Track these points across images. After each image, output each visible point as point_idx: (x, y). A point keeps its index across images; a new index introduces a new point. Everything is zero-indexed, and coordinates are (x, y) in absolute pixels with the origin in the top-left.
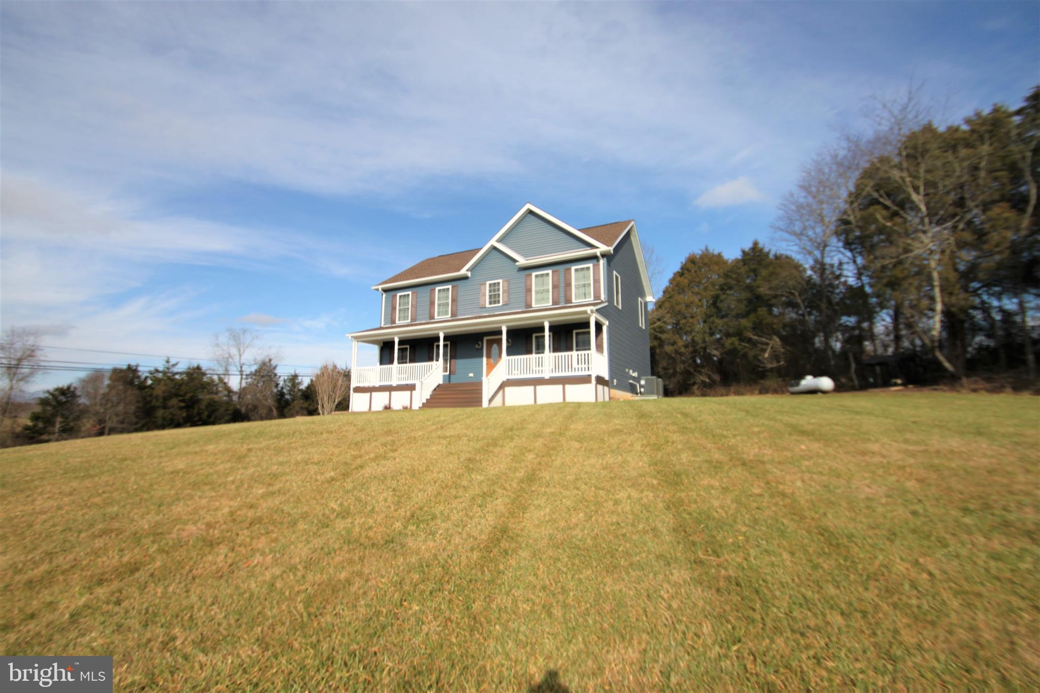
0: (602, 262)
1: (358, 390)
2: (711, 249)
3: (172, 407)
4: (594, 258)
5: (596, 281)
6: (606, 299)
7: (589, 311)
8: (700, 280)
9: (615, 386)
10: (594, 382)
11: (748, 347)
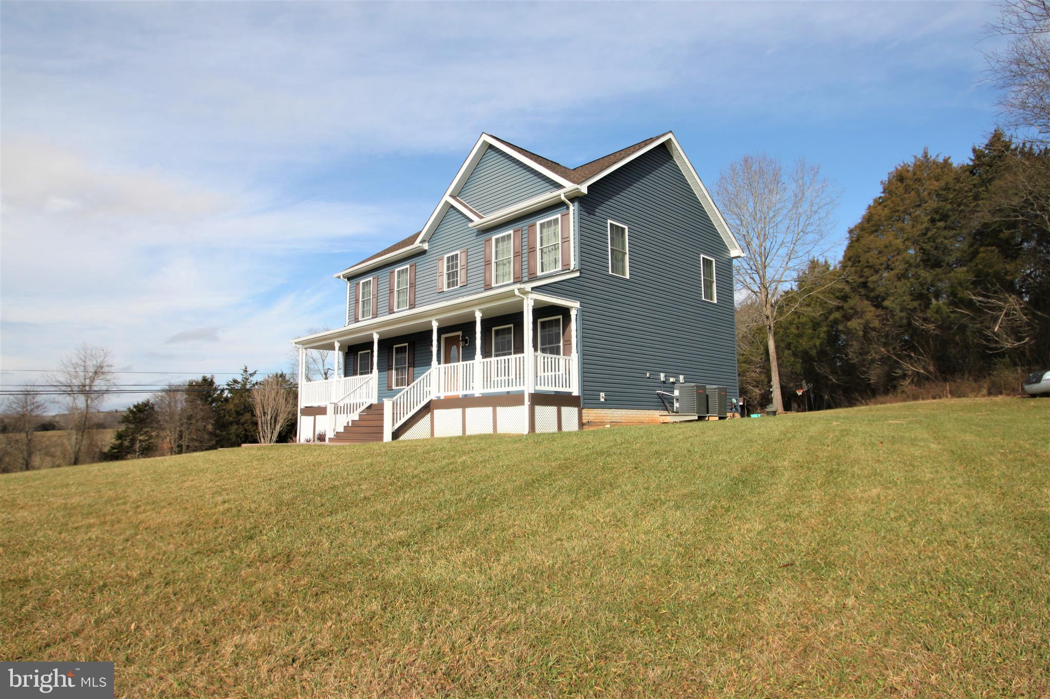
0: (573, 208)
3: (246, 422)
4: (558, 205)
5: (565, 240)
6: (577, 268)
7: (517, 292)
8: (906, 209)
9: (602, 403)
10: (527, 402)
11: (968, 315)
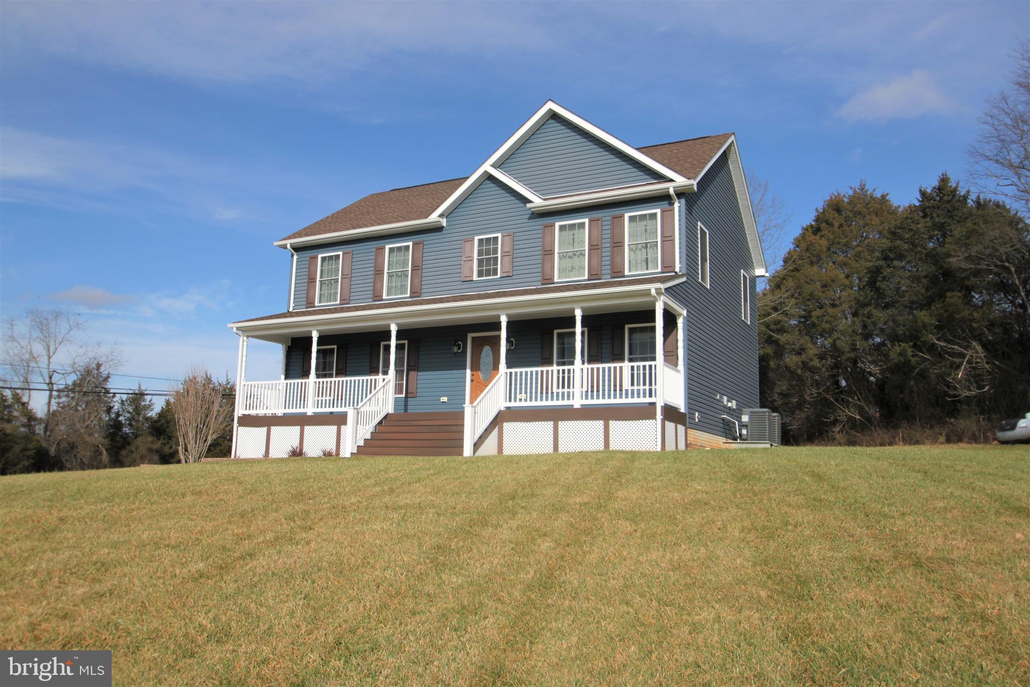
0: (678, 206)
1: (248, 421)
2: (869, 188)
4: (664, 198)
5: (667, 239)
6: (684, 271)
7: (653, 292)
8: (848, 242)
9: (696, 424)
10: (659, 416)
11: (929, 360)
